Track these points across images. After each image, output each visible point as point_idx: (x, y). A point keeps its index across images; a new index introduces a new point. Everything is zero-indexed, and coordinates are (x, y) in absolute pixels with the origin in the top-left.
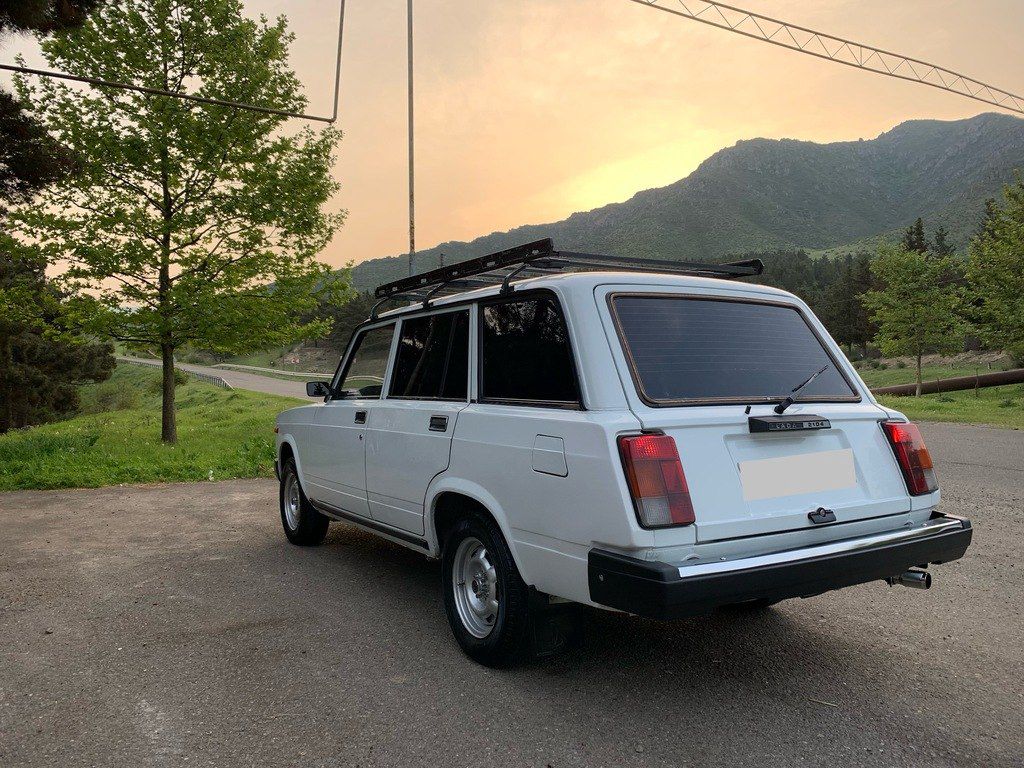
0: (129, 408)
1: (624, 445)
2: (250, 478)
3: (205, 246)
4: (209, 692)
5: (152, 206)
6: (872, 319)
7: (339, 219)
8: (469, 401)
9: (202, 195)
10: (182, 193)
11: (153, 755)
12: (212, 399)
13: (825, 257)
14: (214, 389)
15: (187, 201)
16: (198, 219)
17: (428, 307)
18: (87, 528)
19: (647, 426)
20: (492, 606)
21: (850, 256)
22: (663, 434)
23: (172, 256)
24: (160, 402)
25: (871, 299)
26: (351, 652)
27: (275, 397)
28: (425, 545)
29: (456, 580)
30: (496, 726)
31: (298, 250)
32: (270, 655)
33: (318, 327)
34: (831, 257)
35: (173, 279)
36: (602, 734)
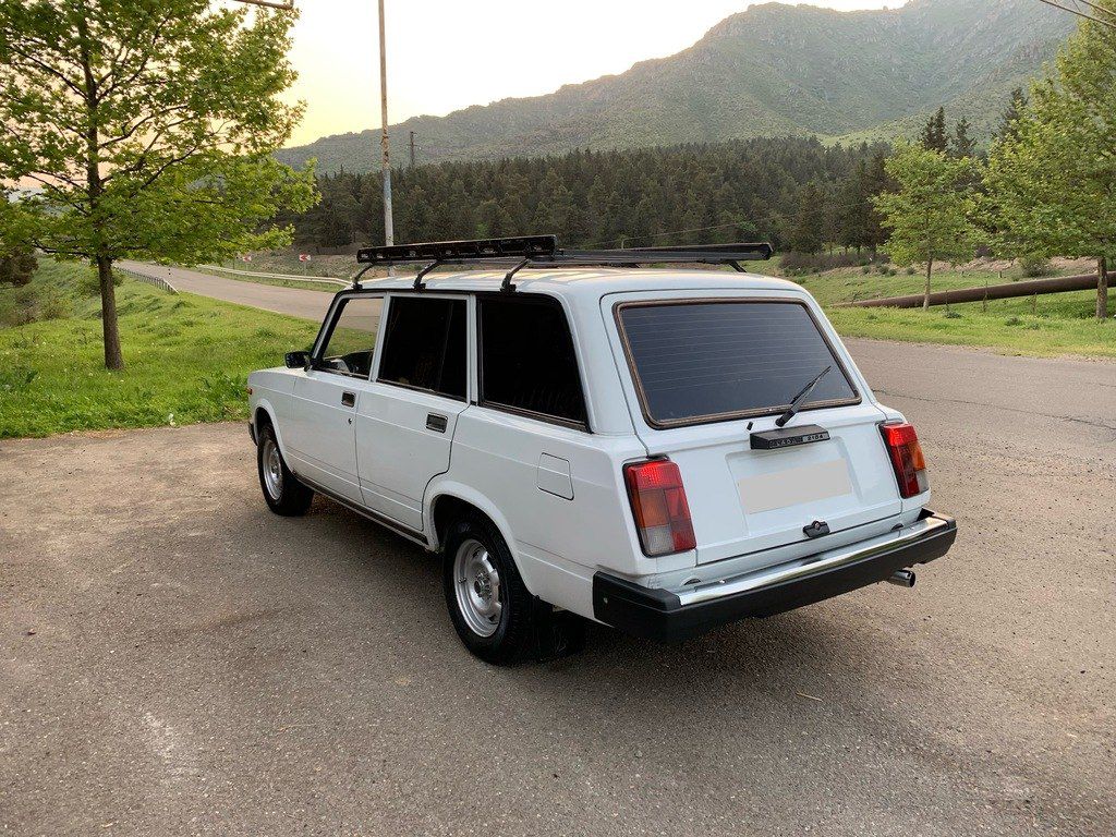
0: (57, 316)
1: (630, 474)
2: (215, 421)
3: (139, 140)
4: (213, 701)
5: (70, 91)
6: (885, 224)
7: (297, 112)
8: (469, 402)
9: (133, 79)
10: (108, 75)
11: (169, 776)
12: (154, 306)
13: (838, 146)
14: (155, 292)
15: (114, 86)
16: (130, 108)
17: (419, 287)
18: (45, 495)
19: (652, 453)
20: (496, 607)
21: (865, 144)
22: (668, 460)
23: (103, 153)
24: (99, 306)
25: (884, 202)
26: (352, 649)
27: (227, 305)
28: (425, 541)
29: (457, 578)
30: (503, 732)
31: (251, 148)
32: (270, 655)
33: (277, 237)
34: (845, 145)
35: (105, 180)
36: (604, 738)
